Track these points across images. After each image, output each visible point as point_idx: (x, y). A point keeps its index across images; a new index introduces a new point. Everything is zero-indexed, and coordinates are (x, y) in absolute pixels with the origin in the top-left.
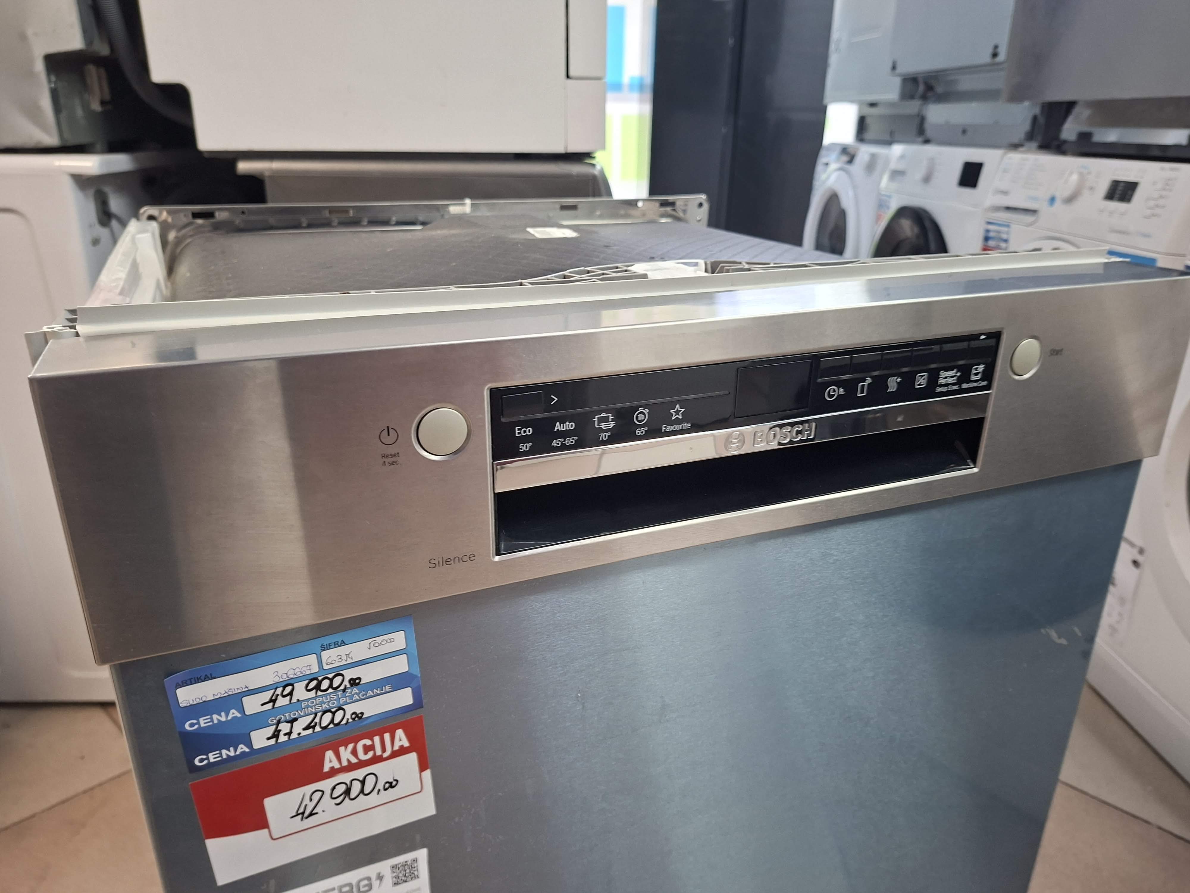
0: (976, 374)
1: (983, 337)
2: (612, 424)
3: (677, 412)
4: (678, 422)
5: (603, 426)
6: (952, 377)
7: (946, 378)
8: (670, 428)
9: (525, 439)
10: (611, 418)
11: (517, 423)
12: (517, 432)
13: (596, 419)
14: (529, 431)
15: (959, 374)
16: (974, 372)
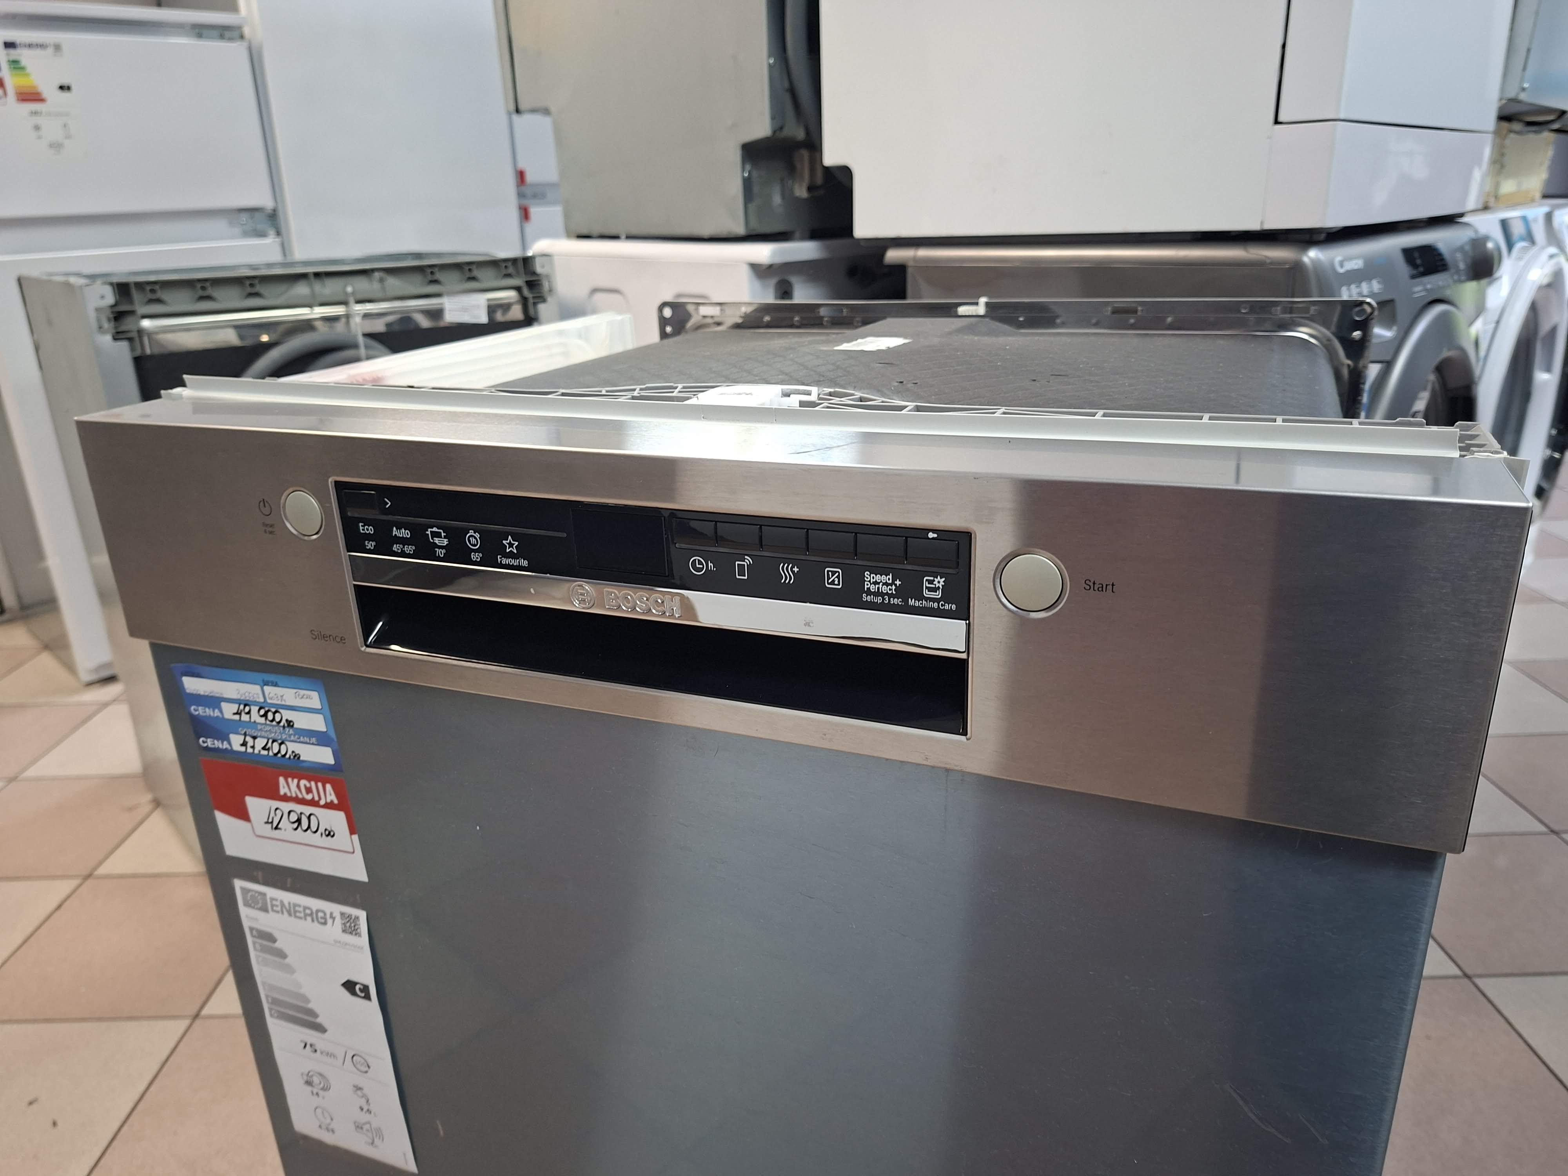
0: (935, 590)
1: (931, 535)
2: (445, 542)
3: (511, 545)
4: (511, 555)
5: (437, 540)
6: (886, 584)
7: (876, 583)
8: (505, 561)
9: (369, 537)
10: (443, 534)
11: (361, 520)
12: (361, 528)
13: (429, 532)
14: (370, 530)
15: (898, 583)
16: (926, 584)
